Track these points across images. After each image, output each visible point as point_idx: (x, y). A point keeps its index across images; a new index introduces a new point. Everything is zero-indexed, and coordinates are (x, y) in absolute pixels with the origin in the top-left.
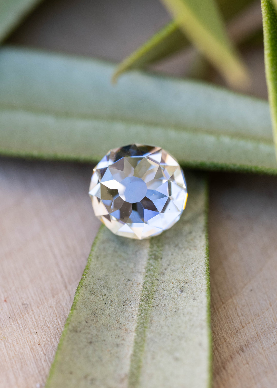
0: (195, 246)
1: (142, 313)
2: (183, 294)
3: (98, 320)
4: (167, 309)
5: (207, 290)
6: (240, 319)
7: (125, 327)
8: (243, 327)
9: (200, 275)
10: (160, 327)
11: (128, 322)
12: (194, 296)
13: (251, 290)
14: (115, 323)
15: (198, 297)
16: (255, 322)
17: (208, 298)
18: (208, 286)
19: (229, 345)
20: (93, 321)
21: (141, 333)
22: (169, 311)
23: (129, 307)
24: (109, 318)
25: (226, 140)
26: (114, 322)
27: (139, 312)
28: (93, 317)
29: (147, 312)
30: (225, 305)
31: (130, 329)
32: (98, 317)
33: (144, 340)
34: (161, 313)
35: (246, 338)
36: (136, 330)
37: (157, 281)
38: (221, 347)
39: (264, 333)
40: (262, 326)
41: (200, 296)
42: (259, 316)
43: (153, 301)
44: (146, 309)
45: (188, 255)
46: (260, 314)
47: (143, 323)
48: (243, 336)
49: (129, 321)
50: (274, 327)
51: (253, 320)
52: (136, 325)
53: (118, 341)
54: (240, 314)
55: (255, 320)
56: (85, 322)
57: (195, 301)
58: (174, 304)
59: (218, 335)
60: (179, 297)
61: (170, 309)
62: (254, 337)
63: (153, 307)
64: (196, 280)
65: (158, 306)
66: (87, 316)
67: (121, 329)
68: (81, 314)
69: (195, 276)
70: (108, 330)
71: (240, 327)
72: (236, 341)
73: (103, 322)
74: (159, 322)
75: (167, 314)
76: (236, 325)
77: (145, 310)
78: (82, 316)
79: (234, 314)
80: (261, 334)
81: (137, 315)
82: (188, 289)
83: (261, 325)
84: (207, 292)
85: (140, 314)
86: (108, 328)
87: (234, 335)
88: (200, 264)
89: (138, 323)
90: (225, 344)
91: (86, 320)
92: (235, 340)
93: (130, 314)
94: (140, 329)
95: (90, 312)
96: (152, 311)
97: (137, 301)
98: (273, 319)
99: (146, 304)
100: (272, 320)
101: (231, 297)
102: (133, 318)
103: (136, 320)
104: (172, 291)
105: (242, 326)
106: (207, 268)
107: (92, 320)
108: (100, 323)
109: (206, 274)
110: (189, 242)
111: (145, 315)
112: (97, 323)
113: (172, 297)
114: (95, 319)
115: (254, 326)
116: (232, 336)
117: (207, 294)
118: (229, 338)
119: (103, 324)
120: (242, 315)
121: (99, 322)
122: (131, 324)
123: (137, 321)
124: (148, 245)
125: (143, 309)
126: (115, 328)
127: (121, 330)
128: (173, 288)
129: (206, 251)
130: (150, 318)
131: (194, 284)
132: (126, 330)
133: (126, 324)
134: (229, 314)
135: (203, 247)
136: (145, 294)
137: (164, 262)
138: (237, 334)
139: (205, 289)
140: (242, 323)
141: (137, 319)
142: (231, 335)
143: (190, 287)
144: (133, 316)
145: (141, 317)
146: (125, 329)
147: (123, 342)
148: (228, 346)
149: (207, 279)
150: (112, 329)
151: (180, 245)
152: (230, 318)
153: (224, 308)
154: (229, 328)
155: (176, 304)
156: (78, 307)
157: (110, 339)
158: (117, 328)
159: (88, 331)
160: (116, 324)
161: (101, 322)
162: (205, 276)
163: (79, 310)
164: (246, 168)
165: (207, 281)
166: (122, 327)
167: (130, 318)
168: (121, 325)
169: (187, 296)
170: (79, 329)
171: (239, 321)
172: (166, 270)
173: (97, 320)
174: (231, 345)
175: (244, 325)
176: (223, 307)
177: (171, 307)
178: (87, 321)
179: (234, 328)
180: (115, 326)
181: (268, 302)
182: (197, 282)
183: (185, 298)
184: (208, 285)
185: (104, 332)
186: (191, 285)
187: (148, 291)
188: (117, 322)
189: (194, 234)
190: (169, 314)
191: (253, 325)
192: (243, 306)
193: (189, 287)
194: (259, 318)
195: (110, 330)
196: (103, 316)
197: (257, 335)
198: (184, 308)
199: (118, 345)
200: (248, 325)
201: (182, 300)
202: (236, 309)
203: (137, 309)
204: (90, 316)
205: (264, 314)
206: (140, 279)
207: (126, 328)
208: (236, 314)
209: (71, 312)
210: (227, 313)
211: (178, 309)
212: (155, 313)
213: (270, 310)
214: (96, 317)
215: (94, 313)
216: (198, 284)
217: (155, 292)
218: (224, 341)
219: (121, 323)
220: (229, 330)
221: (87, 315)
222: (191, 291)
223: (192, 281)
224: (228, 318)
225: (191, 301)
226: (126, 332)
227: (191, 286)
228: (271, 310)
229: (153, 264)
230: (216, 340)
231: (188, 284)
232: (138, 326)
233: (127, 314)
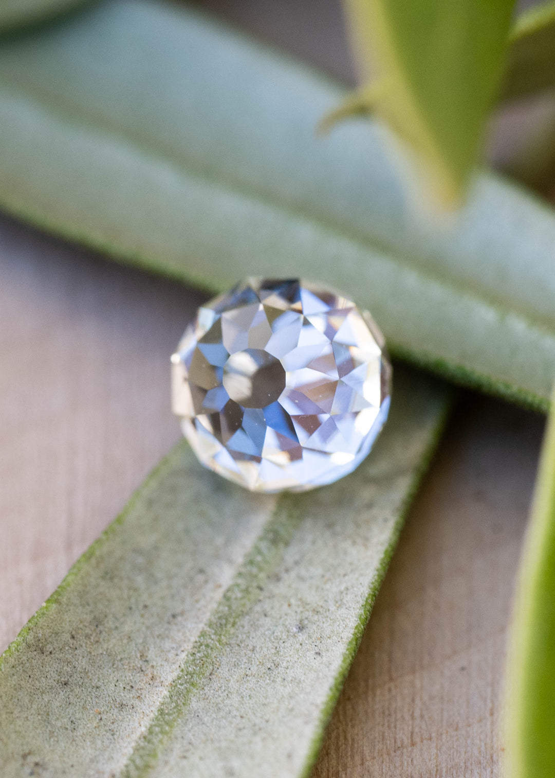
0: (366, 539)
1: (199, 652)
2: (300, 634)
3: (101, 639)
4: (254, 659)
5: (350, 643)
6: (413, 724)
7: (153, 672)
8: (413, 744)
9: (350, 604)
10: (225, 694)
11: (163, 663)
12: (319, 646)
13: (463, 669)
14: (134, 656)
15: (328, 650)
16: (444, 740)
17: (344, 661)
18: (355, 634)
19: (367, 773)
20: (89, 638)
21: (179, 693)
22: (258, 663)
23: (179, 631)
24: (125, 641)
25: (519, 326)
26: (133, 653)
27: (194, 647)
28: (91, 630)
29: (210, 651)
30: (392, 685)
31: (162, 679)
32: (104, 633)
33: (180, 712)
34: (240, 663)
35: (410, 770)
36: (174, 684)
37: (257, 591)
38: (348, 774)
39: (452, 769)
40: (455, 753)
41: (332, 650)
42: (457, 729)
43: (232, 631)
44: (211, 645)
45: (346, 553)
46: (460, 725)
47: (192, 675)
48: (406, 764)
49: (166, 660)
50: (480, 763)
51: (441, 735)
52: (175, 675)
53: (127, 697)
54: (417, 713)
55: (444, 736)
56: (68, 636)
57: (319, 658)
58: (273, 651)
59: (352, 745)
60: (289, 640)
61: (261, 661)
62: (426, 772)
63: (227, 644)
64: (339, 612)
65: (238, 645)
66: (79, 624)
67: (143, 672)
68: (66, 617)
69: (340, 604)
70: (115, 666)
71: (407, 741)
72: (384, 770)
73: (111, 646)
74: (228, 681)
75: (250, 669)
76: (401, 735)
77: (207, 646)
78: (68, 620)
79: (406, 710)
80: (444, 770)
81: (188, 652)
82: (314, 627)
83: (452, 751)
84: (348, 645)
85: (193, 652)
86: (116, 662)
87: (385, 756)
88: (361, 579)
89: (182, 671)
90: (359, 769)
91: (74, 633)
92: (384, 767)
93: (174, 646)
94: (182, 685)
95: (89, 618)
96: (221, 654)
97: (201, 622)
98: (485, 744)
99: (215, 634)
100: (481, 746)
101: (414, 671)
102: (177, 655)
103: (180, 663)
104: (281, 622)
105: (412, 740)
106: (369, 594)
107: (86, 637)
108: (102, 648)
109: (362, 606)
110: (358, 526)
111: (203, 657)
112: (96, 646)
113: (276, 634)
114: (94, 635)
115: (438, 748)
116: (382, 755)
117: (347, 650)
118: (374, 758)
119: (109, 651)
120: (422, 717)
121: (101, 643)
122: (168, 667)
123: (183, 666)
124: (271, 506)
125: (205, 643)
126: (131, 668)
127: (142, 675)
128: (286, 617)
129: (382, 556)
130: (211, 668)
131: (331, 620)
132: (152, 678)
133: (159, 664)
134: (394, 706)
135: (382, 544)
136: (222, 612)
137: (291, 554)
138: (393, 754)
139: (348, 638)
140: (415, 734)
141: (184, 661)
142: (380, 754)
143: (321, 624)
144: (179, 653)
145: (194, 660)
146: (150, 676)
147: (137, 702)
148: (363, 775)
149: (360, 618)
150: (124, 668)
151: (338, 528)
152: (393, 716)
153: (390, 690)
154: (381, 737)
155: (278, 652)
156: (64, 600)
157: (112, 687)
158: (135, 668)
159: (69, 657)
160: (137, 659)
161: (105, 646)
162: (358, 610)
163: (65, 606)
164: (530, 399)
165: (359, 622)
166: (148, 669)
167: (171, 655)
168: (146, 663)
169: (307, 642)
170: (49, 648)
171: (410, 728)
172: (287, 571)
173: (99, 638)
174: (370, 776)
175: (417, 740)
176: (387, 686)
177: (265, 656)
178: (75, 636)
179: (393, 741)
180: (134, 662)
181: (490, 705)
182: (339, 618)
183: (301, 644)
184: (356, 631)
185: (104, 668)
186: (324, 620)
187: (230, 607)
188: (141, 656)
189: (375, 511)
190: (254, 669)
191: (437, 746)
192: (431, 698)
193: (318, 623)
194: (455, 733)
195: (117, 668)
196: (115, 633)
197: (435, 769)
198: (290, 667)
199: (122, 706)
200: (425, 742)
201: (293, 647)
202: (413, 700)
203: (193, 639)
204: (86, 627)
205: (468, 729)
206: (226, 575)
207: (155, 673)
208: (409, 710)
209: (44, 604)
210: (390, 704)
211: (277, 666)
212: (225, 659)
213: (486, 724)
214: (99, 633)
215: (97, 622)
216: (338, 623)
217: (242, 614)
218: (359, 762)
219: (147, 659)
220: (379, 742)
221: (79, 622)
222: (319, 634)
223: (330, 611)
224: (390, 715)
225: (311, 655)
226: (151, 682)
227: (323, 622)
228: (489, 723)
229: (265, 551)
230: (343, 755)
231: (320, 616)
232: (179, 678)
233: (167, 645)
